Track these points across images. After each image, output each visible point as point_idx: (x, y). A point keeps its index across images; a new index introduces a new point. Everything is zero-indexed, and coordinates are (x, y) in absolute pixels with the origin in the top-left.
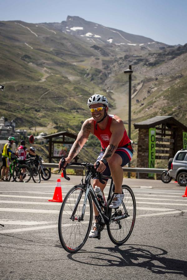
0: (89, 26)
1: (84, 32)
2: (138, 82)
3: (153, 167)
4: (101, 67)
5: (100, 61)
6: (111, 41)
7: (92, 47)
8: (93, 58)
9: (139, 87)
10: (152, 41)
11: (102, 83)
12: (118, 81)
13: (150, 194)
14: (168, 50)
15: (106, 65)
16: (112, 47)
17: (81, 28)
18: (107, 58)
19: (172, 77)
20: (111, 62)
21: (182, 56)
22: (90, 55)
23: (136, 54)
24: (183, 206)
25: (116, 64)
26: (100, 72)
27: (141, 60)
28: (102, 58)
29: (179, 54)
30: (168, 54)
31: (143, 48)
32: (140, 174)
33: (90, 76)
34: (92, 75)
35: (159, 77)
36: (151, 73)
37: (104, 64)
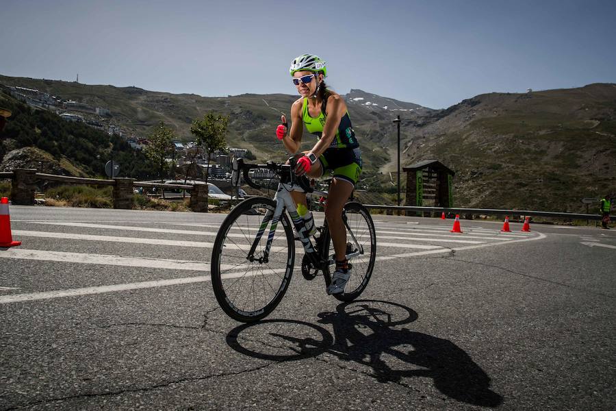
0: (368, 96)
1: (364, 102)
2: (407, 140)
3: (421, 206)
4: (378, 129)
5: (378, 124)
6: (386, 108)
7: (371, 113)
8: (372, 122)
9: (410, 144)
10: (419, 106)
11: (379, 142)
12: (392, 140)
13: (414, 229)
14: (434, 113)
15: (383, 127)
16: (386, 112)
17: (362, 99)
18: (383, 122)
19: (438, 135)
20: (387, 124)
21: (445, 118)
22: (369, 119)
23: (406, 117)
24: (453, 243)
25: (390, 126)
26: (378, 132)
27: (411, 122)
28: (378, 121)
29: (443, 117)
30: (434, 117)
31: (412, 113)
32: (409, 212)
33: (369, 136)
34: (371, 136)
35: (427, 136)
36: (420, 132)
37: (380, 126)
